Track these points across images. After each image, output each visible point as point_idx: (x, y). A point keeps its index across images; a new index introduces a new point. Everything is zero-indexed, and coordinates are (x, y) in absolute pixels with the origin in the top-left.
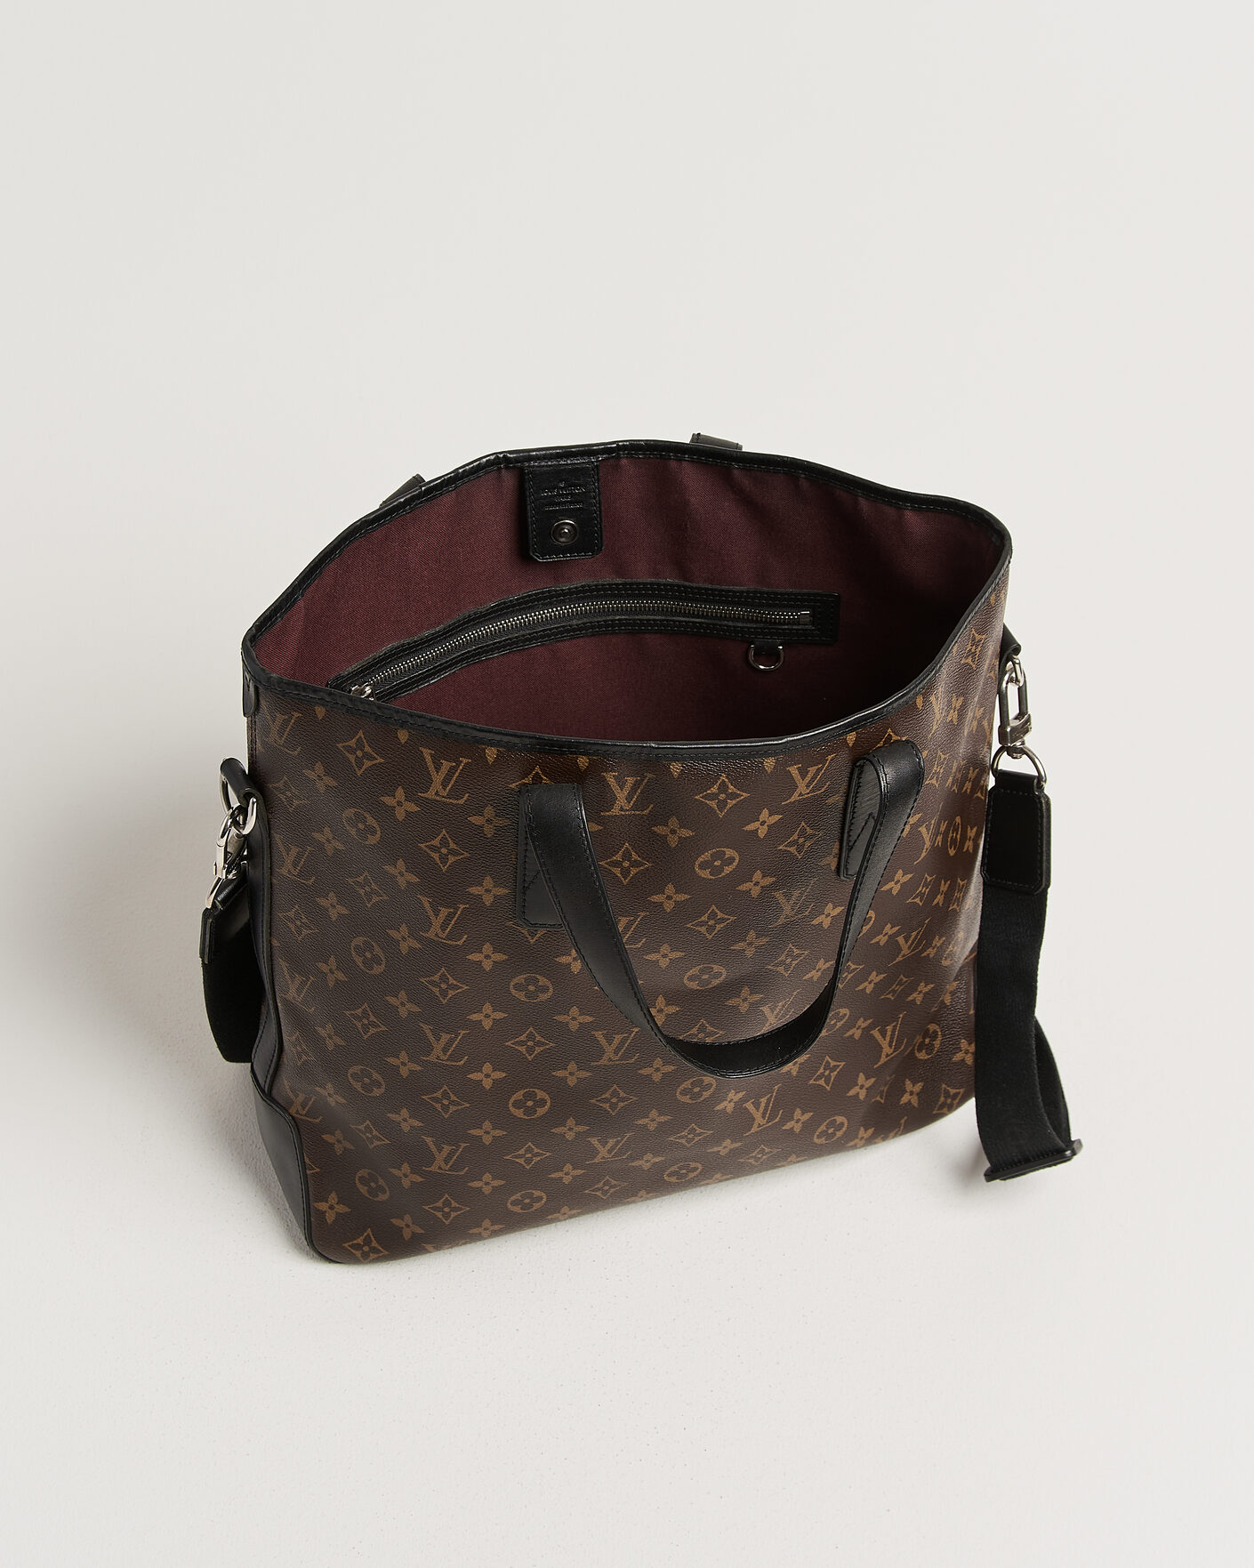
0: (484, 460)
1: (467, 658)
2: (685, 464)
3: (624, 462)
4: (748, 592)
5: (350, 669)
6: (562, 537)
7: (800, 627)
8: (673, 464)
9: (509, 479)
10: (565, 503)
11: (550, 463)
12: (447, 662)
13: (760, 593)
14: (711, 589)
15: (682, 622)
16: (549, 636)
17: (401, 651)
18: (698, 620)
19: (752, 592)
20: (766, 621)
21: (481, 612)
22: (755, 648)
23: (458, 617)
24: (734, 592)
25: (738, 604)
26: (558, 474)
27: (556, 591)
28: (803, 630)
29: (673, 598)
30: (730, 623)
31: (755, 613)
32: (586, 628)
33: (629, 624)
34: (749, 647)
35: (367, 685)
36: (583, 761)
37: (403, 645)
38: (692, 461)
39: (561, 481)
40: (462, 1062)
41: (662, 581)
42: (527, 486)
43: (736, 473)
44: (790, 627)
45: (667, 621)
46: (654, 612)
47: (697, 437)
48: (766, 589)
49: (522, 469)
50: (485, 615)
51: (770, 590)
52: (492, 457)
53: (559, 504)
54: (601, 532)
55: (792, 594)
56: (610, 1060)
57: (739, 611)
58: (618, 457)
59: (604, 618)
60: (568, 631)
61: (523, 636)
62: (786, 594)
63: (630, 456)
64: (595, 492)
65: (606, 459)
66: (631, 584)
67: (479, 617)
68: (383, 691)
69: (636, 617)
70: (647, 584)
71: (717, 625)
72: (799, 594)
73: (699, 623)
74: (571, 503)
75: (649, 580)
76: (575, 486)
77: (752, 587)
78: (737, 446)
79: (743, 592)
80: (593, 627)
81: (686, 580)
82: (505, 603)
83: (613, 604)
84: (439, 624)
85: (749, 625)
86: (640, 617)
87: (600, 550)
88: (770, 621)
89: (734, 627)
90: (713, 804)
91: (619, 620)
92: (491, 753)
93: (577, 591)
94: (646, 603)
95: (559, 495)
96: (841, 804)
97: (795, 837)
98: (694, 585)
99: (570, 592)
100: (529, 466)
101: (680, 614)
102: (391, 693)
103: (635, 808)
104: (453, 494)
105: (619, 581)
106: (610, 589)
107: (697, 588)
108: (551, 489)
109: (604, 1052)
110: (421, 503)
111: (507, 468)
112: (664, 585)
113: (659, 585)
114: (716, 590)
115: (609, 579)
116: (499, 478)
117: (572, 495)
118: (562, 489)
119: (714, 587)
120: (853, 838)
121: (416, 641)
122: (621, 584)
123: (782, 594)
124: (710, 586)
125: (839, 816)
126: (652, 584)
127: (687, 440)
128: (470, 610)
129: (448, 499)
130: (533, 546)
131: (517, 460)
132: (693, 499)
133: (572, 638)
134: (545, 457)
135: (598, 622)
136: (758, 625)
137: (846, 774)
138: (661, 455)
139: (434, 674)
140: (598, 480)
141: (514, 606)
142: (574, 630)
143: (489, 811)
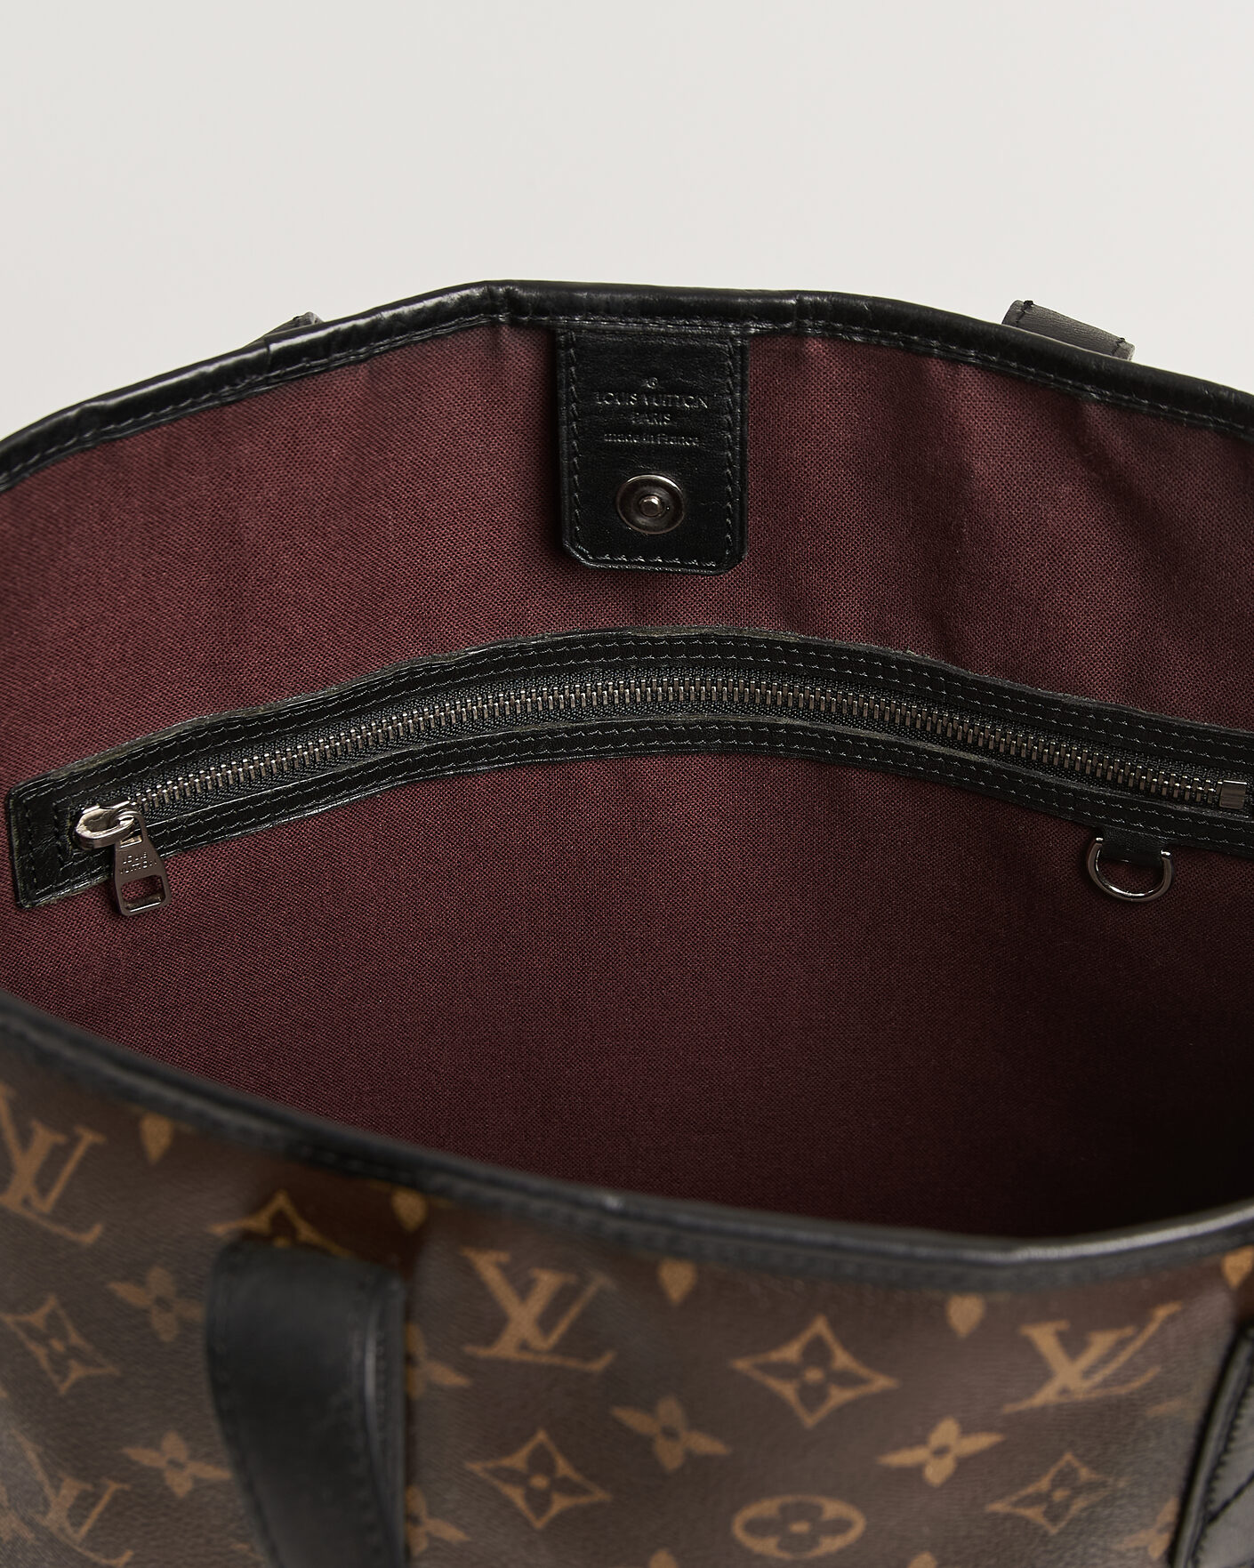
0: (456, 296)
1: (407, 767)
2: (965, 373)
3: (815, 347)
4: (1099, 712)
5: (75, 766)
6: (641, 513)
7: (1218, 815)
8: (937, 369)
9: (520, 354)
10: (655, 431)
11: (622, 326)
12: (350, 772)
13: (1129, 718)
14: (1010, 692)
15: (938, 755)
16: (616, 740)
17: (222, 736)
18: (973, 757)
19: (1107, 713)
20: (1137, 787)
21: (443, 667)
22: (1105, 847)
23: (379, 671)
24: (1065, 707)
25: (1074, 736)
26: (641, 356)
27: (636, 639)
28: (1225, 821)
29: (919, 696)
30: (1050, 778)
31: (1114, 765)
32: (710, 736)
33: (813, 741)
34: (1091, 841)
35: (129, 807)
36: (409, 1206)
37: (228, 723)
38: (984, 368)
39: (648, 376)
41: (892, 651)
42: (562, 376)
43: (1094, 413)
44: (1194, 810)
45: (901, 746)
46: (871, 722)
47: (1023, 311)
48: (1143, 712)
49: (550, 332)
50: (453, 675)
51: (1156, 715)
52: (476, 292)
53: (639, 431)
54: (742, 514)
55: (1206, 733)
57: (1076, 754)
58: (799, 335)
59: (752, 718)
60: (663, 736)
61: (551, 732)
62: (1192, 731)
63: (830, 335)
64: (731, 412)
65: (772, 333)
66: (820, 649)
67: (438, 678)
68: (175, 824)
69: (829, 728)
70: (857, 654)
71: (1019, 776)
72: (1226, 737)
73: (975, 764)
74: (670, 432)
75: (863, 646)
76: (685, 391)
77: (1111, 702)
78: (1119, 346)
79: (1086, 710)
80: (724, 735)
81: (956, 661)
82: (506, 651)
83: (779, 689)
84: (327, 682)
85: (1094, 790)
86: (840, 728)
87: (737, 558)
88: (1148, 790)
89: (1057, 787)
90: (788, 1390)
91: (787, 727)
92: (156, 1134)
93: (689, 646)
94: (857, 700)
95: (641, 409)
96: (1193, 1416)
97: (1044, 1484)
98: (971, 674)
99: (671, 647)
100: (569, 328)
101: (932, 737)
102: (198, 829)
103: (562, 1348)
104: (363, 371)
105: (792, 637)
106: (770, 652)
107: (975, 682)
108: (625, 390)
110: (266, 382)
111: (514, 323)
112: (899, 663)
113: (886, 660)
114: (1022, 694)
115: (767, 630)
116: (495, 348)
117: (675, 413)
118: (649, 393)
119: (1018, 686)
120: (1225, 1489)
121: (261, 718)
122: (797, 645)
123: (1181, 730)
124: (1007, 683)
125: (1186, 1443)
126: (871, 656)
127: (992, 313)
128: (414, 657)
129: (348, 383)
130: (572, 526)
131: (540, 309)
132: (979, 466)
133: (671, 752)
134: (609, 310)
135: (736, 724)
136: (1117, 794)
137: (1211, 1359)
138: (908, 342)
139: (318, 795)
140: (744, 385)
141: (530, 661)
142: (678, 736)
143: (160, 1280)
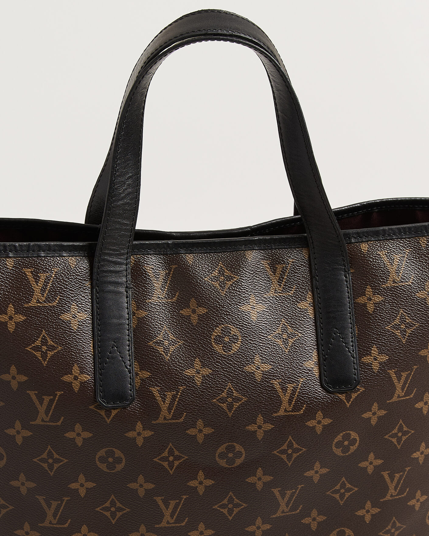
40: (67, 525)
56: (168, 523)
109: (163, 516)
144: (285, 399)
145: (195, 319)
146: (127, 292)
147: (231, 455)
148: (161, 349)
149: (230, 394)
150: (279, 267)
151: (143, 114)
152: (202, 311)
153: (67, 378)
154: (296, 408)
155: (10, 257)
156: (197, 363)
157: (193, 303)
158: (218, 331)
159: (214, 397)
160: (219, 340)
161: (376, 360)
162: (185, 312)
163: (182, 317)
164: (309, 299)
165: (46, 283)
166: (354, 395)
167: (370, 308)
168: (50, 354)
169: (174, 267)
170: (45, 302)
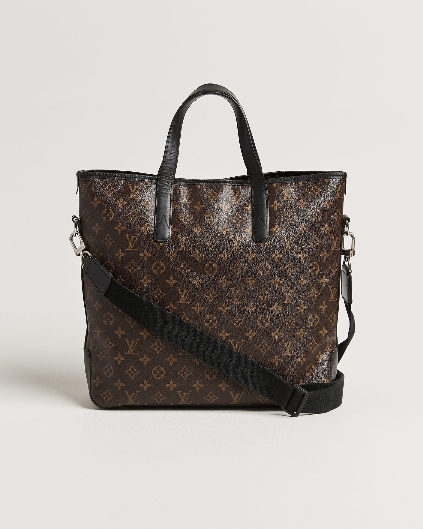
144: (235, 244)
145: (199, 209)
146: (171, 197)
147: (211, 268)
148: (183, 220)
149: (211, 239)
150: (238, 192)
151: (181, 126)
152: (202, 206)
153: (142, 228)
154: (240, 248)
155: (123, 179)
156: (198, 226)
157: (198, 203)
158: (208, 214)
159: (204, 240)
160: (208, 218)
161: (277, 230)
162: (195, 207)
163: (194, 209)
164: (250, 205)
165: (137, 190)
166: (267, 244)
167: (276, 209)
168: (136, 218)
169: (192, 189)
170: (135, 197)
